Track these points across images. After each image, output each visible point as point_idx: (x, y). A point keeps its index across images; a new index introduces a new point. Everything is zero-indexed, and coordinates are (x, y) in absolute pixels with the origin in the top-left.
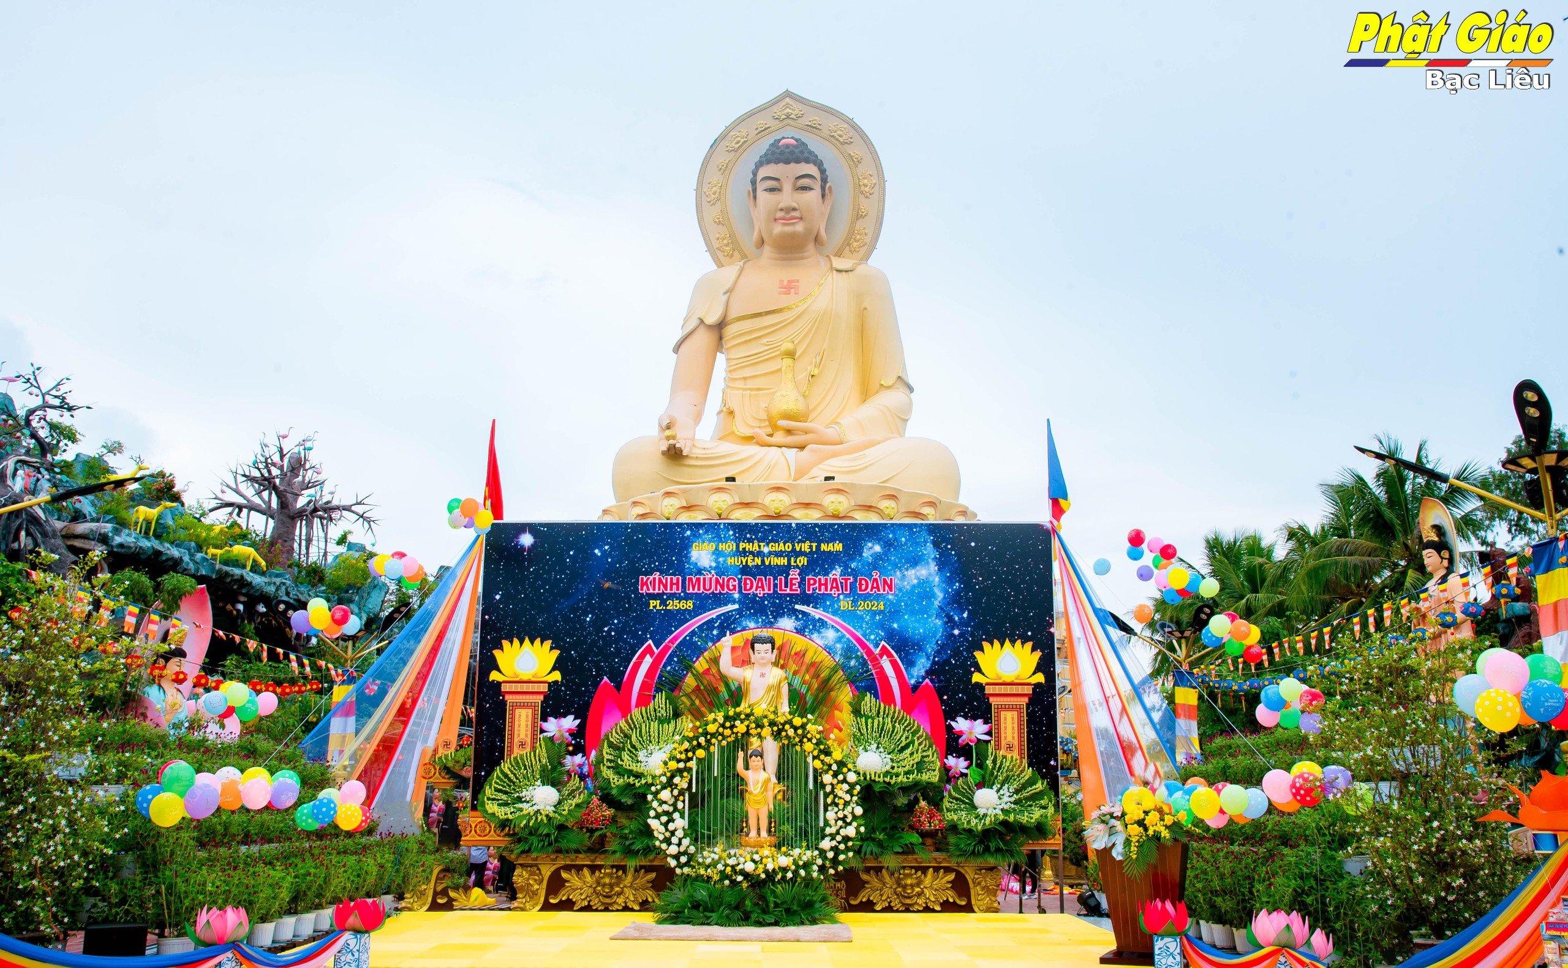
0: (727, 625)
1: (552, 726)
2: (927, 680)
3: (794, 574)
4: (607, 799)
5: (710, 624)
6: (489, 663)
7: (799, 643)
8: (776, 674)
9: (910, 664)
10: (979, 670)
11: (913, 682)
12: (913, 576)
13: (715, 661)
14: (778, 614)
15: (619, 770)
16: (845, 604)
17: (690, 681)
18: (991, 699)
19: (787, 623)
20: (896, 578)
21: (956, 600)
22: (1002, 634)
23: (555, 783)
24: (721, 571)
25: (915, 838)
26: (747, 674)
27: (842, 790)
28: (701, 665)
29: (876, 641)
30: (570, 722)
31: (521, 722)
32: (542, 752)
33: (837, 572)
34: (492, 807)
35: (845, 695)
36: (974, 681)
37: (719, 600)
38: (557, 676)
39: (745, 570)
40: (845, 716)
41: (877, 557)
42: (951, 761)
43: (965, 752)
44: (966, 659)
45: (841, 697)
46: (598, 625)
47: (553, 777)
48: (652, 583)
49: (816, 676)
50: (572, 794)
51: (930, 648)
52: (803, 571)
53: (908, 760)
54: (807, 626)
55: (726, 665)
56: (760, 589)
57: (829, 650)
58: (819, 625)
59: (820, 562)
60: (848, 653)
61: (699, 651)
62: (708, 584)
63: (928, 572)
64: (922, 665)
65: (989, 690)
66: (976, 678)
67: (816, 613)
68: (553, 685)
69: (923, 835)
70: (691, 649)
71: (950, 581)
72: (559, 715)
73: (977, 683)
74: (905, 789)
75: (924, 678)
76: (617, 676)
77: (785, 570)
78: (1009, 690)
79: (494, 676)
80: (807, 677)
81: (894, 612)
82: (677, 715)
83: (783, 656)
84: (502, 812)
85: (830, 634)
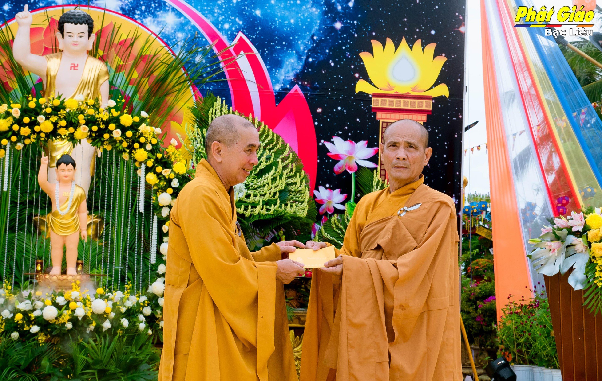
2: (297, 87)
7: (126, 28)
8: (92, 67)
9: (275, 64)
10: (366, 78)
11: (277, 87)
13: (6, 45)
18: (379, 115)
26: (51, 65)
29: (231, 31)
35: (186, 100)
36: (357, 90)
42: (323, 193)
44: (349, 61)
45: (181, 103)
49: (148, 73)
51: (303, 45)
53: (269, 187)
55: (22, 51)
57: (166, 40)
64: (291, 67)
65: (376, 103)
66: (361, 86)
73: (361, 93)
75: (292, 84)
78: (402, 104)
80: (135, 75)
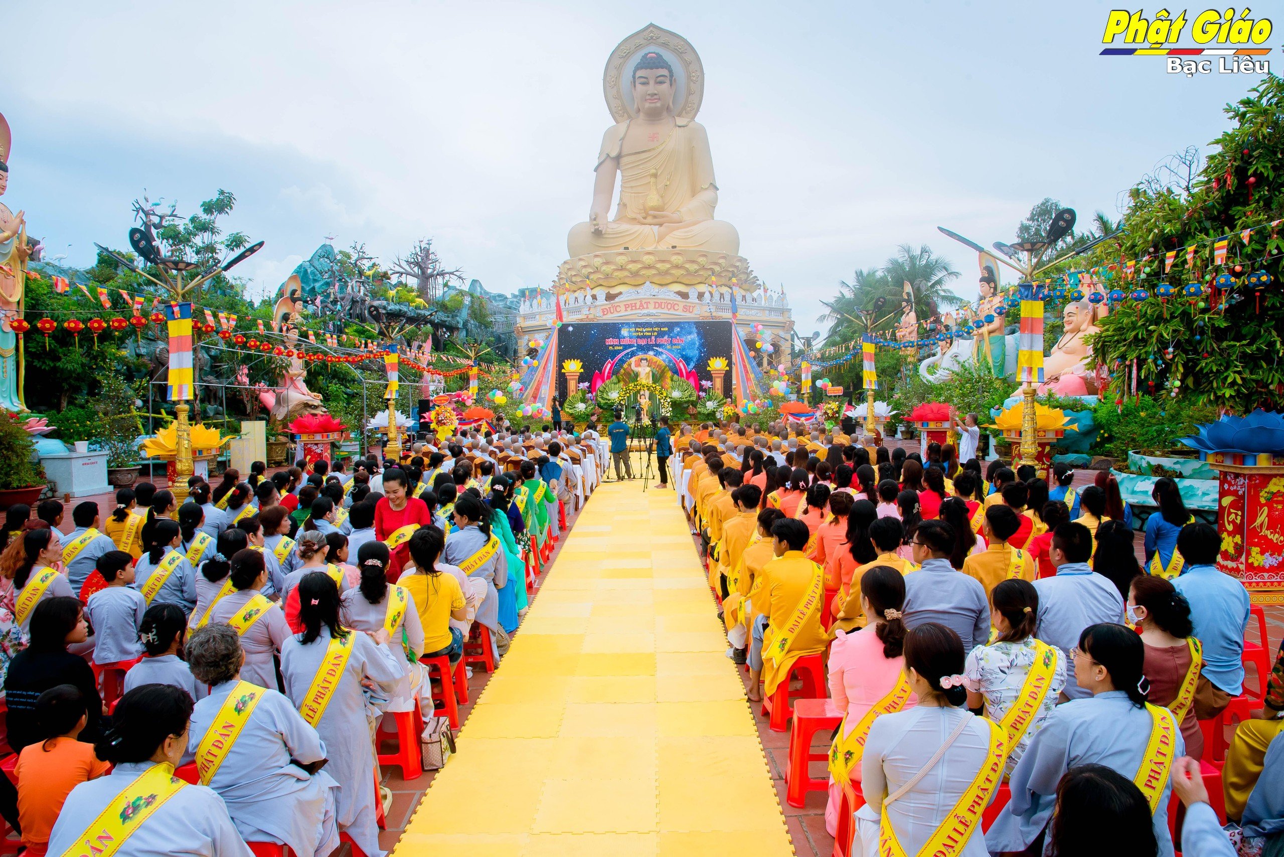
0: (633, 354)
1: (582, 385)
2: (694, 370)
3: (653, 338)
4: (600, 407)
5: (628, 354)
6: (561, 367)
7: (655, 359)
8: (648, 369)
9: (688, 365)
11: (689, 370)
12: (689, 337)
13: (630, 365)
14: (648, 350)
15: (602, 398)
16: (669, 347)
17: (622, 371)
18: (713, 375)
19: (651, 353)
20: (684, 338)
21: (702, 345)
22: (717, 355)
23: (585, 402)
24: (631, 337)
25: (688, 416)
26: (639, 369)
27: (666, 404)
28: (625, 366)
29: (678, 358)
30: (587, 384)
31: (572, 385)
32: (580, 393)
33: (666, 337)
34: (567, 410)
35: (669, 374)
37: (630, 346)
38: (582, 370)
39: (638, 337)
40: (669, 381)
41: (678, 332)
42: (701, 393)
43: (705, 391)
44: (705, 363)
46: (594, 355)
47: (584, 400)
48: (610, 341)
49: (660, 369)
50: (590, 405)
51: (695, 360)
52: (656, 337)
53: (687, 394)
54: (658, 354)
55: (633, 366)
56: (643, 342)
57: (664, 361)
58: (661, 353)
59: (661, 334)
60: (670, 361)
61: (624, 362)
62: (626, 342)
63: (693, 337)
64: (692, 365)
65: (712, 372)
66: (708, 368)
67: (660, 350)
68: (581, 373)
69: (691, 415)
70: (622, 361)
71: (701, 339)
72: (583, 382)
73: (708, 370)
74: (686, 402)
75: (692, 369)
76: (600, 370)
77: (650, 337)
78: (718, 372)
79: (563, 371)
81: (684, 349)
82: (619, 381)
83: (650, 363)
84: (571, 411)
85: (664, 356)
